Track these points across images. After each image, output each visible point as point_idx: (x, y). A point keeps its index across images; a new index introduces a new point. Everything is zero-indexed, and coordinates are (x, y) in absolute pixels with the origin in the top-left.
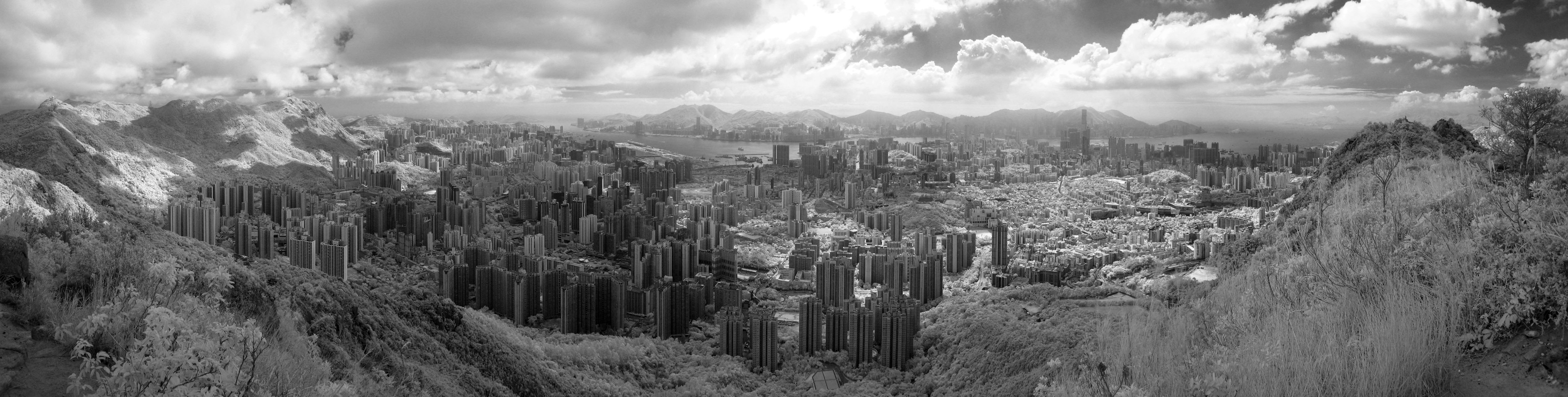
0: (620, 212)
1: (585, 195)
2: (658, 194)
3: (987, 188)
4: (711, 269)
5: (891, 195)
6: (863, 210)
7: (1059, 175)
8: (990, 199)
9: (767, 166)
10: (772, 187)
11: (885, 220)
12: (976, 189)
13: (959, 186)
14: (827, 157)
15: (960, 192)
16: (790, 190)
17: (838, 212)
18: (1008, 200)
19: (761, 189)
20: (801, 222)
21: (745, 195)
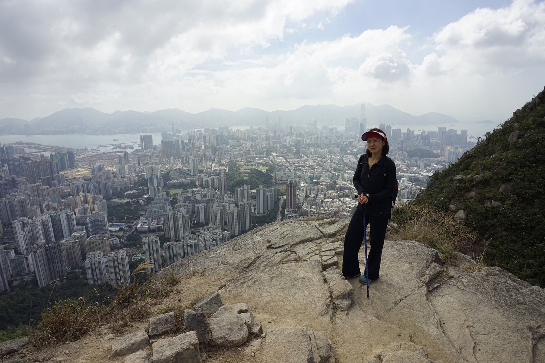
3: (291, 158)
4: (87, 228)
5: (224, 165)
6: (202, 175)
7: (341, 150)
8: (291, 166)
9: (137, 150)
10: (139, 165)
11: (216, 181)
12: (282, 159)
13: (271, 158)
14: (180, 142)
15: (272, 161)
16: (150, 165)
17: (186, 178)
18: (304, 167)
19: (130, 167)
20: (158, 187)
21: (118, 173)
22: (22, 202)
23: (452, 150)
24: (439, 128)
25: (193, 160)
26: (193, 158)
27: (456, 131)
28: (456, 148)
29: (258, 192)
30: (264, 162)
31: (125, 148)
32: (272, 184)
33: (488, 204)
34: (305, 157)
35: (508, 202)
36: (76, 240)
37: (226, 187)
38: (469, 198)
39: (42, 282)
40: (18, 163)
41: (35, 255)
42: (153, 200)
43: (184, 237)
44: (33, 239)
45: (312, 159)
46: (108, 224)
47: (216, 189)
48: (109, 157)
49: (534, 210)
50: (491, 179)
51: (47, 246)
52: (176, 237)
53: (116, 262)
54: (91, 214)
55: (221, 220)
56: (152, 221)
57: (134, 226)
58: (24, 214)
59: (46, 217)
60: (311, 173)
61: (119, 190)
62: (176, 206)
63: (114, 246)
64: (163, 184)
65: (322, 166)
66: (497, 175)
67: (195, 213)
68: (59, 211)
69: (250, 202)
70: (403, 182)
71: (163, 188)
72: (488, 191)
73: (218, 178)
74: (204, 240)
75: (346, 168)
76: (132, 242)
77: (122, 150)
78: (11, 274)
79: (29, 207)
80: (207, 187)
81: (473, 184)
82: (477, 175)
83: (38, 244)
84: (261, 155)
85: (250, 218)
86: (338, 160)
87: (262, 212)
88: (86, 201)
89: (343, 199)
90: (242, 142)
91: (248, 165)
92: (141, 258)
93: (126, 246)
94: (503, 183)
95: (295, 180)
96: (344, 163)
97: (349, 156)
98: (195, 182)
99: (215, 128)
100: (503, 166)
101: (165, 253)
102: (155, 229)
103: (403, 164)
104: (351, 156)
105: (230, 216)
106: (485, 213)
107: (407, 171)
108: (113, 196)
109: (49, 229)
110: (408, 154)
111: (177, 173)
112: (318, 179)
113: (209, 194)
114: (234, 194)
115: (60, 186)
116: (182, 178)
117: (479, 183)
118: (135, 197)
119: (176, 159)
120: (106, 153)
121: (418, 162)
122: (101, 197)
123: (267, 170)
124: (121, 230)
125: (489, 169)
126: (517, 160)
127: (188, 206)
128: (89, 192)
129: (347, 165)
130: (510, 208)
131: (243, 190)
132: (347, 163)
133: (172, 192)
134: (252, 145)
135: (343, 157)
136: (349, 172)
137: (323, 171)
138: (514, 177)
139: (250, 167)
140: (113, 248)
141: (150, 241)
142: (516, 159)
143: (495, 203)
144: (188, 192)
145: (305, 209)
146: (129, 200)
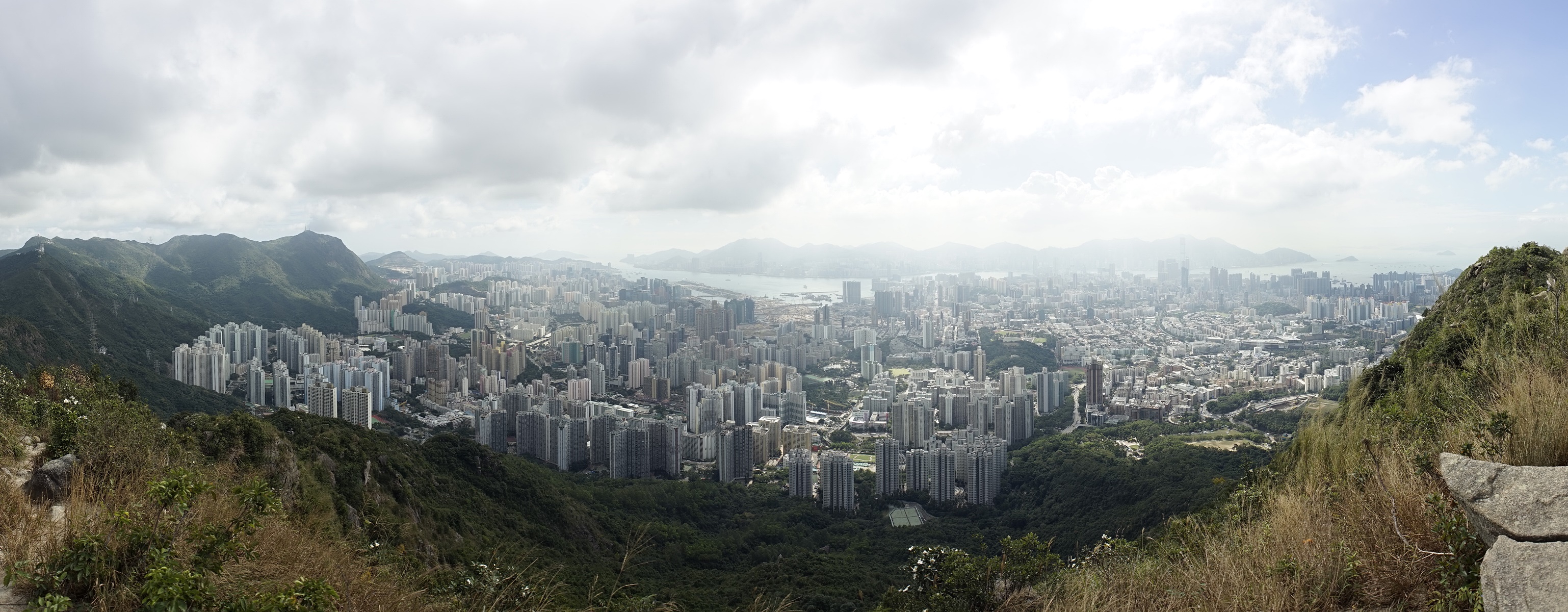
0: (675, 355)
1: (634, 338)
2: (717, 337)
3: (1080, 324)
5: (974, 334)
6: (943, 350)
7: (1157, 309)
8: (1082, 336)
9: (837, 304)
10: (843, 327)
11: (967, 360)
12: (1067, 327)
13: (1049, 323)
14: (903, 294)
15: (1050, 329)
16: (861, 329)
17: (916, 352)
18: (1102, 337)
19: (830, 329)
20: (876, 363)
21: (813, 336)
24: (1293, 271)
25: (928, 325)
26: (926, 321)
30: (1040, 331)
31: (821, 298)
32: (1053, 367)
34: (1103, 322)
37: (985, 369)
45: (1114, 325)
47: (965, 372)
60: (1117, 347)
61: (816, 362)
64: (883, 360)
65: (1131, 336)
70: (1257, 352)
71: (884, 365)
73: (971, 354)
75: (1169, 337)
77: (818, 301)
80: (949, 367)
86: (1156, 325)
91: (1013, 335)
95: (1093, 359)
96: (1165, 329)
97: (1171, 318)
98: (931, 359)
99: (953, 275)
103: (1253, 326)
104: (1174, 318)
107: (1259, 335)
108: (809, 369)
110: (1257, 310)
111: (903, 344)
112: (1127, 356)
114: (997, 381)
116: (909, 351)
118: (839, 375)
119: (898, 320)
121: (1273, 321)
122: (795, 369)
123: (1044, 344)
128: (774, 359)
129: (1170, 333)
132: (1169, 330)
133: (896, 372)
134: (1015, 303)
135: (1161, 319)
136: (1175, 342)
137: (1134, 343)
139: (1017, 339)
146: (831, 379)
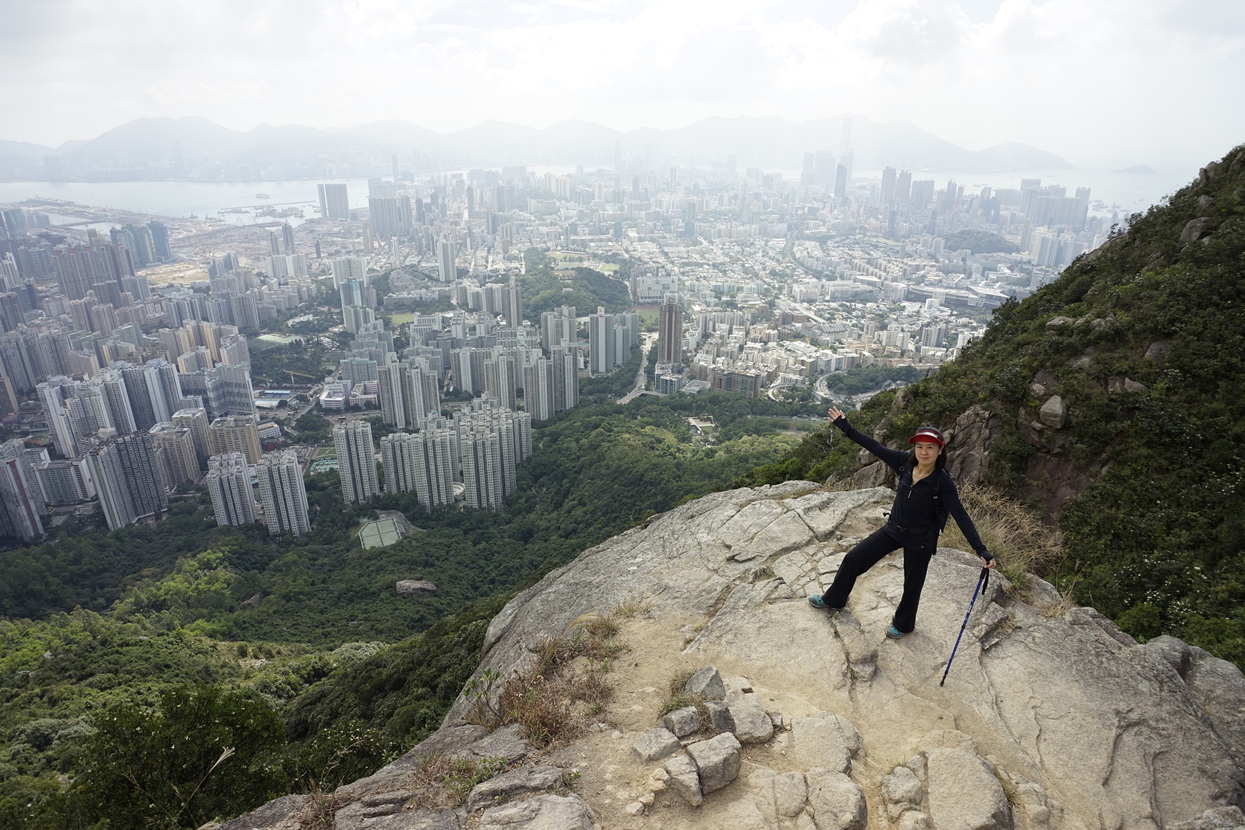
2: (98, 292)
3: (671, 245)
4: (206, 402)
5: (515, 258)
6: (466, 282)
7: (789, 228)
8: (672, 263)
9: (311, 221)
10: (319, 256)
11: (498, 297)
12: (653, 247)
13: (626, 243)
14: (413, 201)
15: (627, 251)
16: (344, 257)
17: (427, 288)
18: (701, 265)
19: (297, 261)
20: (363, 308)
21: (270, 274)
22: (54, 342)
23: (1049, 236)
24: (1025, 183)
25: (445, 247)
26: (444, 241)
27: (1064, 190)
28: (1061, 231)
29: (595, 323)
30: (610, 253)
31: (285, 214)
32: (626, 305)
33: (1115, 387)
34: (705, 243)
35: (1161, 385)
36: (182, 427)
37: (521, 310)
38: (1076, 371)
39: (116, 519)
40: (37, 249)
41: (95, 460)
42: (353, 337)
43: (426, 423)
44: (86, 426)
45: (722, 249)
46: (254, 393)
47: (496, 315)
48: (249, 235)
49: (1215, 405)
50: (1129, 329)
51: (120, 440)
52: (408, 423)
53: (276, 476)
54: (214, 370)
55: (510, 385)
56: (353, 385)
57: (312, 396)
58: (63, 370)
59: (112, 375)
60: (718, 280)
61: (275, 315)
62: (406, 351)
63: (270, 441)
64: (375, 301)
65: (743, 266)
66: (1145, 322)
67: (450, 368)
68: (141, 362)
69: (575, 344)
70: (930, 307)
71: (377, 310)
72: (1120, 358)
73: (503, 288)
74: (472, 430)
75: (800, 271)
76: (310, 433)
77: (277, 220)
78: (46, 500)
79: (71, 352)
80: (477, 309)
81: (1088, 339)
82: (1099, 320)
83: (101, 436)
84: (602, 237)
85: (575, 381)
86: (782, 253)
87: (602, 368)
88: (200, 340)
89: (788, 343)
90: (558, 203)
91: (571, 260)
92: (332, 469)
93: (297, 442)
94: (1155, 340)
95: (680, 296)
96: (795, 259)
97: (808, 244)
98: (449, 298)
99: (493, 170)
100: (1159, 303)
101: (385, 457)
102: (361, 404)
103: (932, 266)
104: (813, 243)
105: (529, 378)
106: (1107, 405)
107: (940, 281)
108: (262, 328)
109: (122, 403)
110: (946, 243)
111: (408, 277)
112: (733, 296)
113: (482, 326)
114: (540, 327)
115: (138, 304)
116: (418, 287)
117: (1102, 337)
118: (311, 331)
119: (404, 242)
120: (240, 228)
121: (968, 262)
122: (235, 330)
123: (615, 272)
124: (282, 404)
125: (1126, 307)
126: (1193, 289)
127: (433, 353)
128: (206, 319)
129: (802, 265)
130: (1164, 397)
131: (559, 318)
132: (801, 260)
133: (398, 319)
134: (581, 212)
135: (793, 244)
136: (806, 280)
137: (745, 276)
138: (1181, 329)
139: (576, 265)
140: (268, 446)
141: (351, 432)
142: (1191, 286)
143: (1132, 385)
144: (434, 321)
145: (702, 363)
146: (298, 338)
